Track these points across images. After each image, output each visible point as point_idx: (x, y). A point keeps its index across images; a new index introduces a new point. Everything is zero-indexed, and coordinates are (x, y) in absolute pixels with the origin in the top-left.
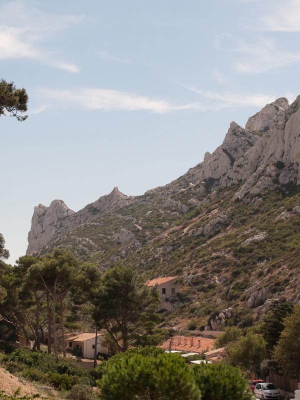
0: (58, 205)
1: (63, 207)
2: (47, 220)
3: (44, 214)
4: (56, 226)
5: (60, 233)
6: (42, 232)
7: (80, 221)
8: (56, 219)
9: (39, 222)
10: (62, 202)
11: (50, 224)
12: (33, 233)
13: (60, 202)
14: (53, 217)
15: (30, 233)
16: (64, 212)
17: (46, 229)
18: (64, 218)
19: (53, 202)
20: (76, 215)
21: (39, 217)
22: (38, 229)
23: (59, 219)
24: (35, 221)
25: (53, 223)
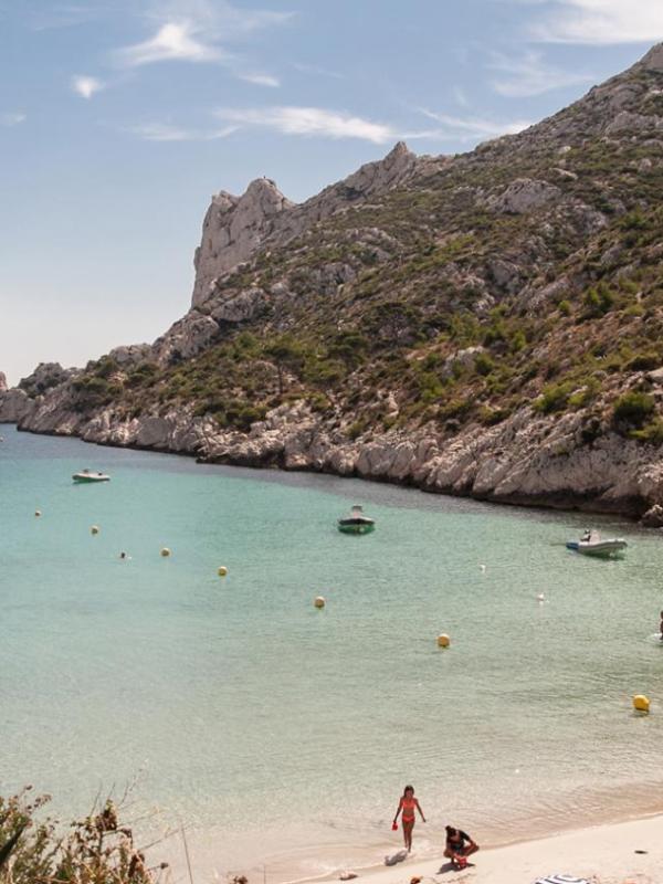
0: (262, 192)
1: (274, 193)
2: (240, 220)
3: (231, 210)
4: (261, 229)
5: (273, 241)
6: (230, 244)
7: (319, 215)
8: (259, 216)
9: (222, 225)
10: (272, 183)
11: (248, 227)
12: (211, 247)
13: (268, 183)
14: (254, 212)
15: (199, 251)
16: (276, 203)
17: (239, 236)
18: (278, 215)
19: (252, 184)
20: (304, 208)
21: (222, 215)
22: (221, 238)
23: (267, 216)
24: (214, 223)
25: (254, 224)
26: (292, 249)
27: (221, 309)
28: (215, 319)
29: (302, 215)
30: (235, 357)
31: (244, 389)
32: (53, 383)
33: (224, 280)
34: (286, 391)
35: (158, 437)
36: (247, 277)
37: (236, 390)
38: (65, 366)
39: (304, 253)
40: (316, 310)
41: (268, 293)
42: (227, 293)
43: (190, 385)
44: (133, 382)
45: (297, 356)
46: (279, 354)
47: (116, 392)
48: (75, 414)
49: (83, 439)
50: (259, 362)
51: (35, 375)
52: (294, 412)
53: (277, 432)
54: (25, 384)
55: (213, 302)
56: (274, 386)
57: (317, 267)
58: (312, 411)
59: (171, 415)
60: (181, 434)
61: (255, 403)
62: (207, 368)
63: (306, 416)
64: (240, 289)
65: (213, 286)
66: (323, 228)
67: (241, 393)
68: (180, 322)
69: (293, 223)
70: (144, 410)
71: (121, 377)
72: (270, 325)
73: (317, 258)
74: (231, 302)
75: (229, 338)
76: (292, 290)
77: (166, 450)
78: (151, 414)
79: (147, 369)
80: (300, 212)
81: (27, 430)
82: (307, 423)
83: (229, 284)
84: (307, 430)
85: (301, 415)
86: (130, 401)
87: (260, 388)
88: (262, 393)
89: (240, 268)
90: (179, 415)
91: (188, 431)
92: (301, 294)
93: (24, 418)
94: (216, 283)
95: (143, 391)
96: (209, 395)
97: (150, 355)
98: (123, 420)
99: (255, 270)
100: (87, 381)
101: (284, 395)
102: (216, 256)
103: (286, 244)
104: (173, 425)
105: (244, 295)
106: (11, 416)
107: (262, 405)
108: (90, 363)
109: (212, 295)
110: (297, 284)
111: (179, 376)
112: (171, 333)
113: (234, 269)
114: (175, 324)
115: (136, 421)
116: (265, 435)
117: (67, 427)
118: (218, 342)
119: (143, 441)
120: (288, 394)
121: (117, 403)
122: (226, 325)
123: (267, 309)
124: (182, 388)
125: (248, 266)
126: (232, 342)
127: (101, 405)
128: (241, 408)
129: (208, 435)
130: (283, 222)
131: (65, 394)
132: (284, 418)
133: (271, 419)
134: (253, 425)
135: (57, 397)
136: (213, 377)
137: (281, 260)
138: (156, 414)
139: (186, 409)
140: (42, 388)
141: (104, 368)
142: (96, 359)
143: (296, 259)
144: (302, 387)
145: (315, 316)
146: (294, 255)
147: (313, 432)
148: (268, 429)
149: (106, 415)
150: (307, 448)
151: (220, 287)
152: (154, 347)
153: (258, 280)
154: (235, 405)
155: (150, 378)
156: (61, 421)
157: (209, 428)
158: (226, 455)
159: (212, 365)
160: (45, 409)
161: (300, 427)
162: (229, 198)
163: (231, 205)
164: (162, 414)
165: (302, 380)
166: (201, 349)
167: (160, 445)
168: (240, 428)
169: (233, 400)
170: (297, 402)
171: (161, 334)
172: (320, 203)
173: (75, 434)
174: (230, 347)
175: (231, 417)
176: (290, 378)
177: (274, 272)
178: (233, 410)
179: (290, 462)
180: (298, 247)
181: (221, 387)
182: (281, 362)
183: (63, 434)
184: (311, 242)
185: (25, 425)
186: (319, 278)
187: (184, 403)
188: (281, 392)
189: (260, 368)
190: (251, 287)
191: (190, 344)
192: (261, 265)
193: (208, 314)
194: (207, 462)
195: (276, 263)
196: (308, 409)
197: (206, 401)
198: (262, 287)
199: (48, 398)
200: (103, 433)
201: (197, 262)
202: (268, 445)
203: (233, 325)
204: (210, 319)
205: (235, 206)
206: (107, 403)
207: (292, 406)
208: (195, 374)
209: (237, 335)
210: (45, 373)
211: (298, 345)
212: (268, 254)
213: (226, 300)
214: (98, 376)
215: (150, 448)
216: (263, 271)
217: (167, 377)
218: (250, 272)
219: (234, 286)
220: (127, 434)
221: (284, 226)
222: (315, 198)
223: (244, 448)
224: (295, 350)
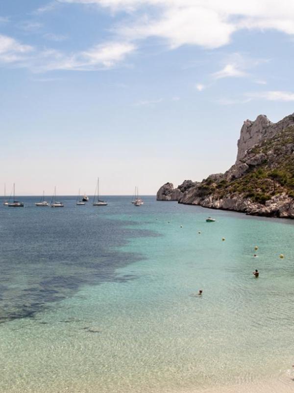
0: (262, 119)
1: (266, 120)
2: (254, 129)
3: (251, 126)
4: (262, 132)
5: (266, 136)
6: (250, 138)
7: (283, 127)
8: (261, 128)
9: (248, 131)
10: (265, 116)
11: (257, 132)
12: (243, 139)
14: (259, 127)
15: (239, 141)
16: (267, 123)
17: (254, 135)
18: (267, 127)
19: (259, 117)
20: (277, 125)
21: (248, 128)
22: (247, 136)
23: (264, 128)
24: (245, 131)
25: (259, 131)
26: (274, 139)
27: (249, 161)
28: (247, 164)
29: (276, 127)
30: (257, 177)
31: (261, 189)
32: (189, 187)
33: (250, 150)
34: (276, 190)
35: (230, 206)
36: (258, 149)
37: (258, 189)
38: (193, 181)
39: (278, 140)
40: (285, 160)
41: (266, 155)
42: (251, 155)
43: (241, 187)
44: (219, 187)
45: (281, 177)
46: (274, 176)
47: (213, 190)
48: (198, 198)
49: (202, 206)
50: (266, 179)
51: (183, 184)
52: (282, 197)
53: (276, 204)
54: (180, 187)
55: (246, 158)
56: (272, 188)
57: (284, 145)
58: (289, 196)
59: (235, 198)
60: (239, 205)
61: (265, 194)
62: (246, 182)
63: (286, 198)
64: (256, 153)
65: (246, 153)
66: (285, 132)
67: (260, 190)
68: (234, 165)
69: (273, 130)
70: (224, 196)
71: (214, 185)
72: (267, 166)
73: (284, 142)
74: (253, 158)
75: (252, 171)
76: (275, 154)
77: (233, 210)
78: (227, 198)
79: (223, 182)
80: (276, 126)
81: (182, 203)
82: (287, 201)
83: (252, 152)
84: (287, 203)
85: (285, 198)
86: (219, 193)
87: (267, 188)
88: (267, 190)
89: (255, 146)
90: (238, 198)
91: (241, 204)
92: (278, 155)
93: (180, 199)
94: (247, 152)
95: (223, 189)
96: (249, 191)
97: (224, 177)
98: (217, 200)
99: (261, 147)
100: (203, 186)
101: (276, 191)
102: (245, 142)
103: (272, 137)
104: (235, 201)
105: (258, 156)
106: (175, 198)
107: (268, 194)
108: (204, 180)
109: (246, 156)
110: (277, 151)
111: (236, 184)
112: (231, 169)
113: (253, 147)
114: (232, 166)
115: (221, 200)
116: (272, 205)
117: (196, 202)
118: (248, 172)
119: (225, 207)
120: (278, 191)
121: (214, 193)
122: (251, 167)
123: (266, 161)
124: (238, 189)
125: (258, 145)
126: (254, 172)
127: (207, 195)
128: (261, 195)
129: (249, 205)
130: (270, 130)
131: (195, 191)
132: (278, 199)
133: (273, 200)
134: (267, 202)
135: (192, 192)
136: (249, 185)
137: (270, 143)
138: (229, 198)
139: (240, 196)
140: (185, 189)
141: (209, 181)
142: (206, 178)
143: (275, 143)
144: (282, 188)
145: (285, 162)
146: (275, 141)
147: (289, 204)
148: (272, 203)
149: (211, 198)
150: (287, 210)
151: (249, 153)
152: (225, 174)
153: (262, 150)
154: (258, 194)
155: (225, 185)
156: (194, 200)
157: (249, 203)
158: (257, 212)
159: (248, 180)
160: (188, 196)
161: (284, 202)
162: (250, 122)
163: (250, 124)
164: (232, 197)
165: (282, 185)
166: (242, 175)
167: (231, 208)
168: (260, 203)
169: (257, 193)
170: (283, 193)
171: (228, 170)
172: (283, 122)
173: (199, 204)
174: (254, 174)
175: (257, 199)
176: (278, 185)
177: (268, 148)
178: (258, 196)
179: (281, 215)
180: (276, 138)
181: (253, 188)
182: (275, 179)
183: (194, 205)
184: (281, 137)
185: (181, 201)
186: (285, 149)
187: (240, 194)
188: (275, 190)
189: (266, 181)
190: (259, 153)
191: (239, 173)
192: (263, 145)
193: (245, 162)
194: (250, 214)
195: (268, 144)
196: (287, 196)
197: (247, 193)
198: (264, 153)
199: (189, 192)
200: (210, 204)
201: (238, 144)
202: (273, 209)
203: (254, 166)
204: (245, 164)
205: (252, 125)
206: (210, 194)
207: (281, 195)
208: (242, 183)
209: (255, 170)
210: (186, 184)
211: (280, 173)
212: (266, 141)
213: (251, 158)
214: (206, 184)
215: (227, 209)
216: (264, 147)
217: (232, 185)
218: (259, 147)
219: (254, 153)
220: (218, 205)
221: (270, 131)
222: (281, 121)
223: (264, 210)
224: (279, 174)
